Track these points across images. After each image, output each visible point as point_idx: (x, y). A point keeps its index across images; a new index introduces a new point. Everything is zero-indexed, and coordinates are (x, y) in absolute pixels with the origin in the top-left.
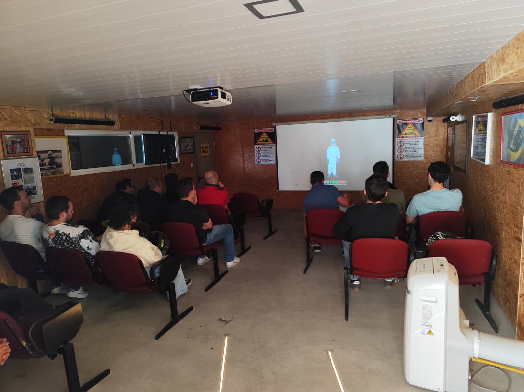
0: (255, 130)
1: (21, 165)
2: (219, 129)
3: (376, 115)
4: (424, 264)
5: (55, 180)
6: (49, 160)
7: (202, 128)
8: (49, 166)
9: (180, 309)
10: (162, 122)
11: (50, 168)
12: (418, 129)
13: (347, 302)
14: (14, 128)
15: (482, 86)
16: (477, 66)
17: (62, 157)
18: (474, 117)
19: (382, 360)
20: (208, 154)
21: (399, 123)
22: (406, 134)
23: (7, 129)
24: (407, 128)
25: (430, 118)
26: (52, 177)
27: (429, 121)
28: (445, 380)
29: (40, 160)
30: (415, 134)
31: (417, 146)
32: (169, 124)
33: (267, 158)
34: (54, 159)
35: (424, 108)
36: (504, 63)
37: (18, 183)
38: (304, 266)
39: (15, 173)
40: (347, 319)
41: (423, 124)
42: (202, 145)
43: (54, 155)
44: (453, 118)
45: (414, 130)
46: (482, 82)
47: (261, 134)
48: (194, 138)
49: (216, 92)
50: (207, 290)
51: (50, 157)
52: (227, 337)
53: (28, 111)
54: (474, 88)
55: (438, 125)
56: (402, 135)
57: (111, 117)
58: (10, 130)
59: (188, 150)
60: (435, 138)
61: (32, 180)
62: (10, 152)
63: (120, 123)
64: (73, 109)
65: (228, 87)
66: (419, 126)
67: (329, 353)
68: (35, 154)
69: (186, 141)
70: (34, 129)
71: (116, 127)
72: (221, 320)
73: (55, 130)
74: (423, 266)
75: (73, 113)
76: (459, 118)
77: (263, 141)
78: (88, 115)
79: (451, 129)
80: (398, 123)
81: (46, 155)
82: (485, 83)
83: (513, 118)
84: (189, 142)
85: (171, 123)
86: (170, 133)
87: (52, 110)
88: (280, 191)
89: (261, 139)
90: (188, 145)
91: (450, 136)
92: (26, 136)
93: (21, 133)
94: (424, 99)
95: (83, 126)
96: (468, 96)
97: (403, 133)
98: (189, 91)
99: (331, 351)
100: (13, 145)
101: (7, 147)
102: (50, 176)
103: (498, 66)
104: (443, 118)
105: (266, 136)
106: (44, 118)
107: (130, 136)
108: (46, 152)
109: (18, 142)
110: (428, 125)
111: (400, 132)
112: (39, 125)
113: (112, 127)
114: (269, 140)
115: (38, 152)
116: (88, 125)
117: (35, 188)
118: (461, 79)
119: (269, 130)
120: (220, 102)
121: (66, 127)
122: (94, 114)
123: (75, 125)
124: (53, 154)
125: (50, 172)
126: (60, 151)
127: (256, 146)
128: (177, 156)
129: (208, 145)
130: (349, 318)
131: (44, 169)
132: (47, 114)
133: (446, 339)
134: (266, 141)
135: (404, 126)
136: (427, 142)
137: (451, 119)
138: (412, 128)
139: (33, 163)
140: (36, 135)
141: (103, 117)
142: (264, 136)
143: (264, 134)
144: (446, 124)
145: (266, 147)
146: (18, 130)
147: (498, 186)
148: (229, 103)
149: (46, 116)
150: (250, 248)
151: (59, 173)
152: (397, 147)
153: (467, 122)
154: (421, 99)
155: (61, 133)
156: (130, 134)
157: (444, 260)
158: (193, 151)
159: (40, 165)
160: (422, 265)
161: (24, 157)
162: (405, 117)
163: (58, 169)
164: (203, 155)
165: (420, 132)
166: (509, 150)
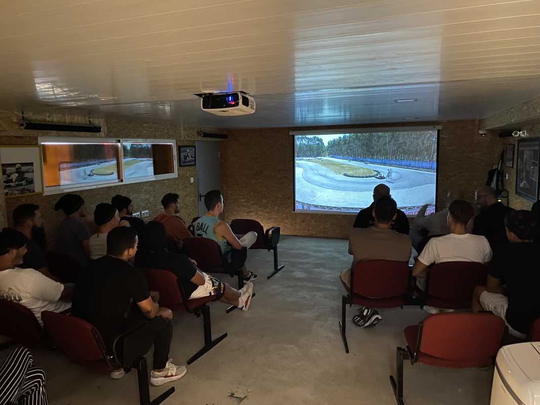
2: (226, 137)
6: (17, 175)
7: (205, 135)
8: (17, 183)
17: (33, 172)
26: (21, 197)
29: (6, 176)
34: (23, 173)
43: (24, 169)
48: (195, 147)
49: (235, 98)
51: (18, 171)
57: (97, 122)
59: (188, 162)
63: (107, 129)
64: (49, 112)
65: (251, 93)
69: (186, 151)
71: (102, 134)
72: (232, 395)
73: (26, 137)
75: (49, 117)
78: (68, 120)
81: (13, 169)
84: (189, 151)
87: (23, 113)
88: (297, 213)
90: (188, 156)
95: (61, 133)
98: (200, 95)
102: (17, 195)
106: (13, 122)
107: (119, 144)
112: (6, 131)
113: (98, 134)
115: (3, 165)
120: (240, 110)
121: (40, 134)
122: (76, 117)
123: (51, 132)
125: (18, 191)
126: (32, 164)
131: (10, 186)
132: (16, 117)
137: (513, 135)
141: (87, 123)
148: (252, 111)
151: (30, 191)
155: (33, 142)
156: (119, 141)
159: (6, 182)
163: (29, 187)
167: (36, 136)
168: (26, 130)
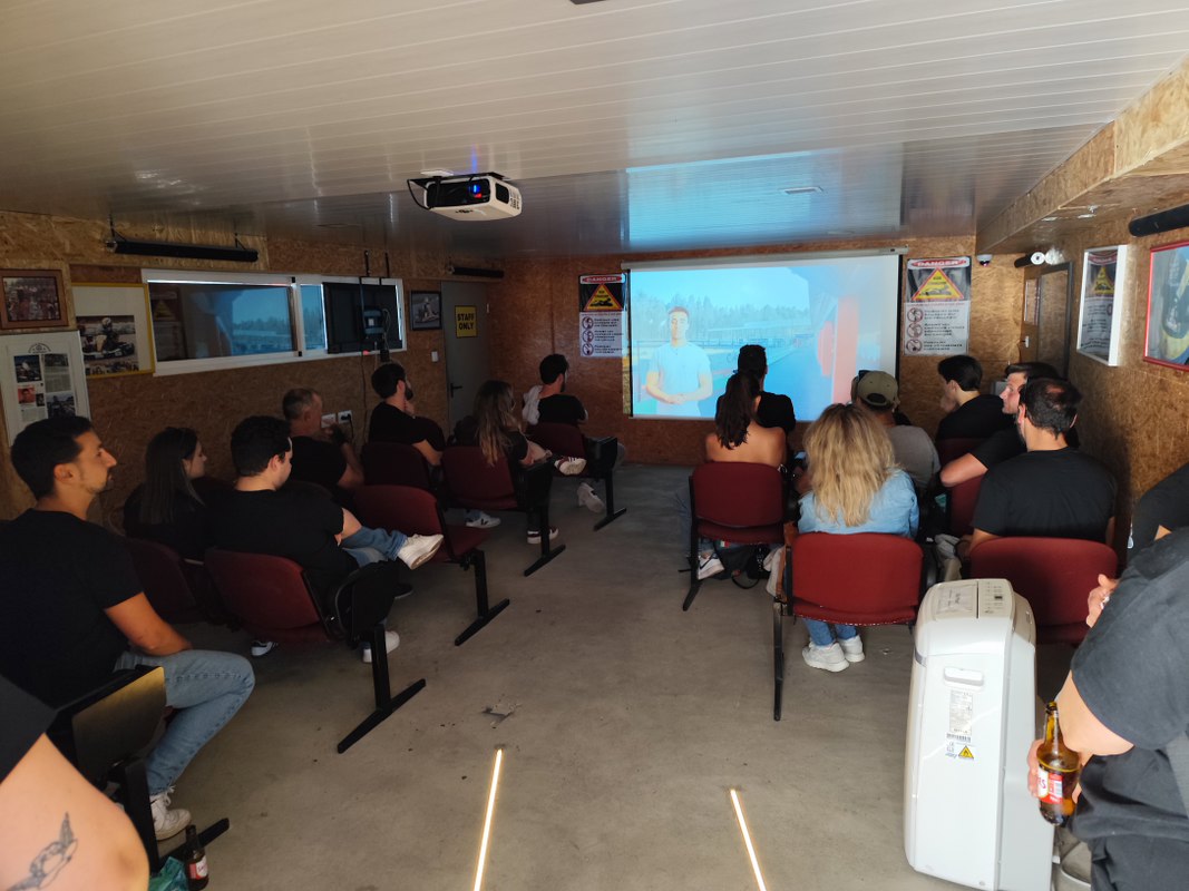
0: (582, 278)
1: (39, 348)
2: (500, 274)
3: (860, 248)
4: (958, 595)
5: (118, 384)
6: (105, 337)
7: (459, 271)
8: (105, 352)
9: (397, 686)
10: (366, 256)
11: (107, 357)
12: (956, 283)
13: (779, 678)
14: (24, 263)
15: (1106, 179)
16: (1094, 132)
17: (134, 333)
18: (1086, 254)
19: (854, 813)
20: (472, 332)
21: (912, 268)
22: (927, 294)
23: (8, 264)
24: (932, 280)
25: (985, 258)
26: (113, 378)
27: (982, 263)
28: (998, 865)
29: (85, 338)
30: (950, 294)
31: (952, 323)
32: (382, 262)
33: (607, 343)
34: (116, 335)
35: (972, 235)
36: (1157, 125)
37: (32, 389)
38: (685, 592)
39: (25, 366)
40: (777, 716)
41: (968, 270)
42: (459, 310)
43: (117, 326)
44: (1038, 258)
45: (948, 284)
46: (1106, 171)
47: (594, 287)
48: (440, 294)
49: (484, 186)
50: (459, 642)
51: (107, 331)
52: (500, 753)
53: (57, 223)
54: (1086, 186)
55: (1002, 275)
56: (918, 297)
57: (250, 241)
58: (14, 267)
59: (426, 322)
60: (993, 304)
61: (65, 382)
62: (14, 319)
63: (270, 255)
64: (160, 222)
65: (512, 174)
66: (959, 275)
67: (734, 794)
68: (73, 324)
69: (423, 300)
70: (71, 266)
71: (260, 264)
72: (488, 711)
73: (119, 268)
74: (953, 599)
75: (161, 231)
76: (1052, 258)
77: (600, 304)
78: (195, 236)
79: (1033, 283)
80: (910, 267)
81: (99, 326)
82: (1112, 173)
83: (1177, 258)
84: (429, 302)
85: (387, 259)
86: (385, 282)
87: (111, 224)
88: (635, 420)
89: (594, 300)
90: (426, 310)
91: (1031, 301)
92: (52, 281)
93: (37, 274)
94: (973, 213)
95: (184, 262)
96: (1071, 204)
97: (922, 290)
98: (421, 182)
99: (738, 789)
100: (21, 301)
101: (8, 306)
102: (107, 375)
103: (1144, 131)
104: (1015, 257)
105: (606, 293)
106: (94, 240)
107: (293, 285)
108: (98, 319)
109: (34, 294)
110: (980, 272)
111: (914, 289)
112: (83, 256)
113: (252, 265)
114: (612, 302)
115: (79, 319)
116: (195, 260)
117: (71, 400)
118: (1058, 164)
119: (611, 279)
120: (493, 209)
121: (144, 264)
122: (211, 233)
123: (165, 259)
124: (114, 324)
125: (107, 366)
126: (131, 318)
127: (582, 316)
128: (402, 335)
129: (471, 310)
130: (783, 715)
131: (93, 358)
132: (100, 231)
133: (1003, 772)
134: (606, 303)
135: (924, 276)
136: (977, 312)
137: (1033, 259)
138: (943, 280)
139: (68, 343)
140: (75, 280)
141: (231, 243)
142: (602, 294)
143: (602, 288)
144: (1021, 272)
145: (606, 317)
146: (33, 267)
147: (1137, 416)
148: (515, 212)
149: (98, 237)
150: (562, 548)
151: (128, 367)
152: (907, 323)
153: (1069, 268)
154: (965, 211)
155: (132, 278)
156: (294, 281)
157: (1003, 585)
158: (437, 324)
159: (86, 349)
160: (953, 595)
161: (47, 329)
162: (928, 253)
163: (128, 360)
164: (462, 333)
165: (960, 288)
166: (1164, 333)
167: (137, 265)
168: (120, 255)
